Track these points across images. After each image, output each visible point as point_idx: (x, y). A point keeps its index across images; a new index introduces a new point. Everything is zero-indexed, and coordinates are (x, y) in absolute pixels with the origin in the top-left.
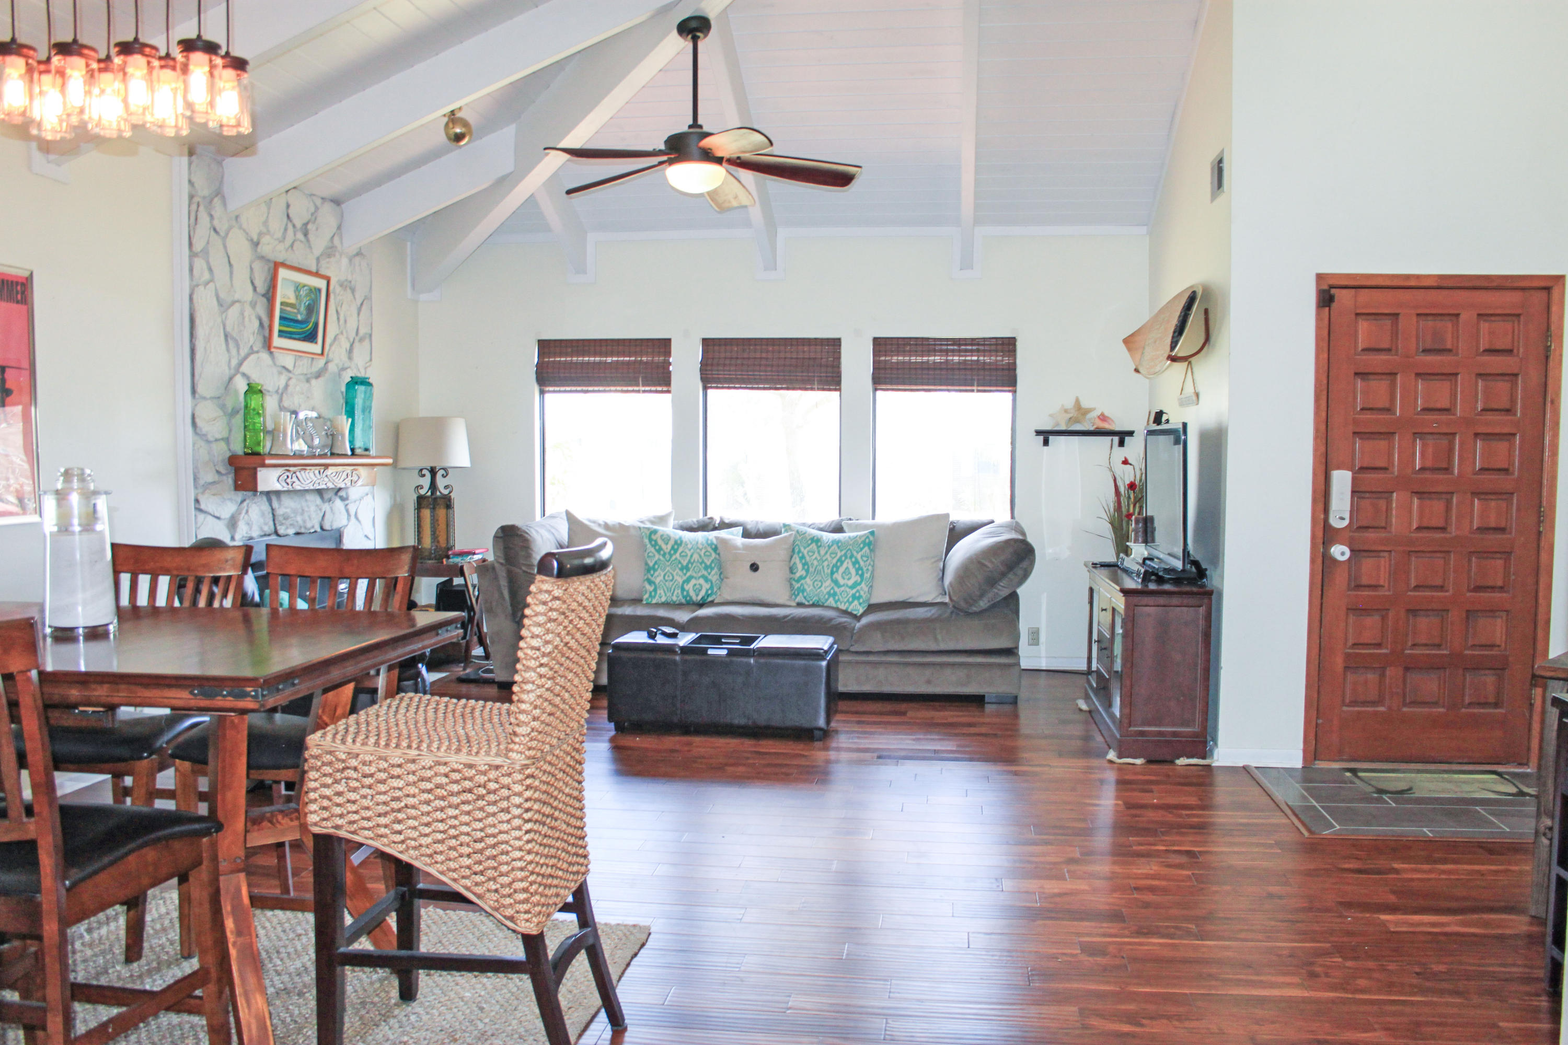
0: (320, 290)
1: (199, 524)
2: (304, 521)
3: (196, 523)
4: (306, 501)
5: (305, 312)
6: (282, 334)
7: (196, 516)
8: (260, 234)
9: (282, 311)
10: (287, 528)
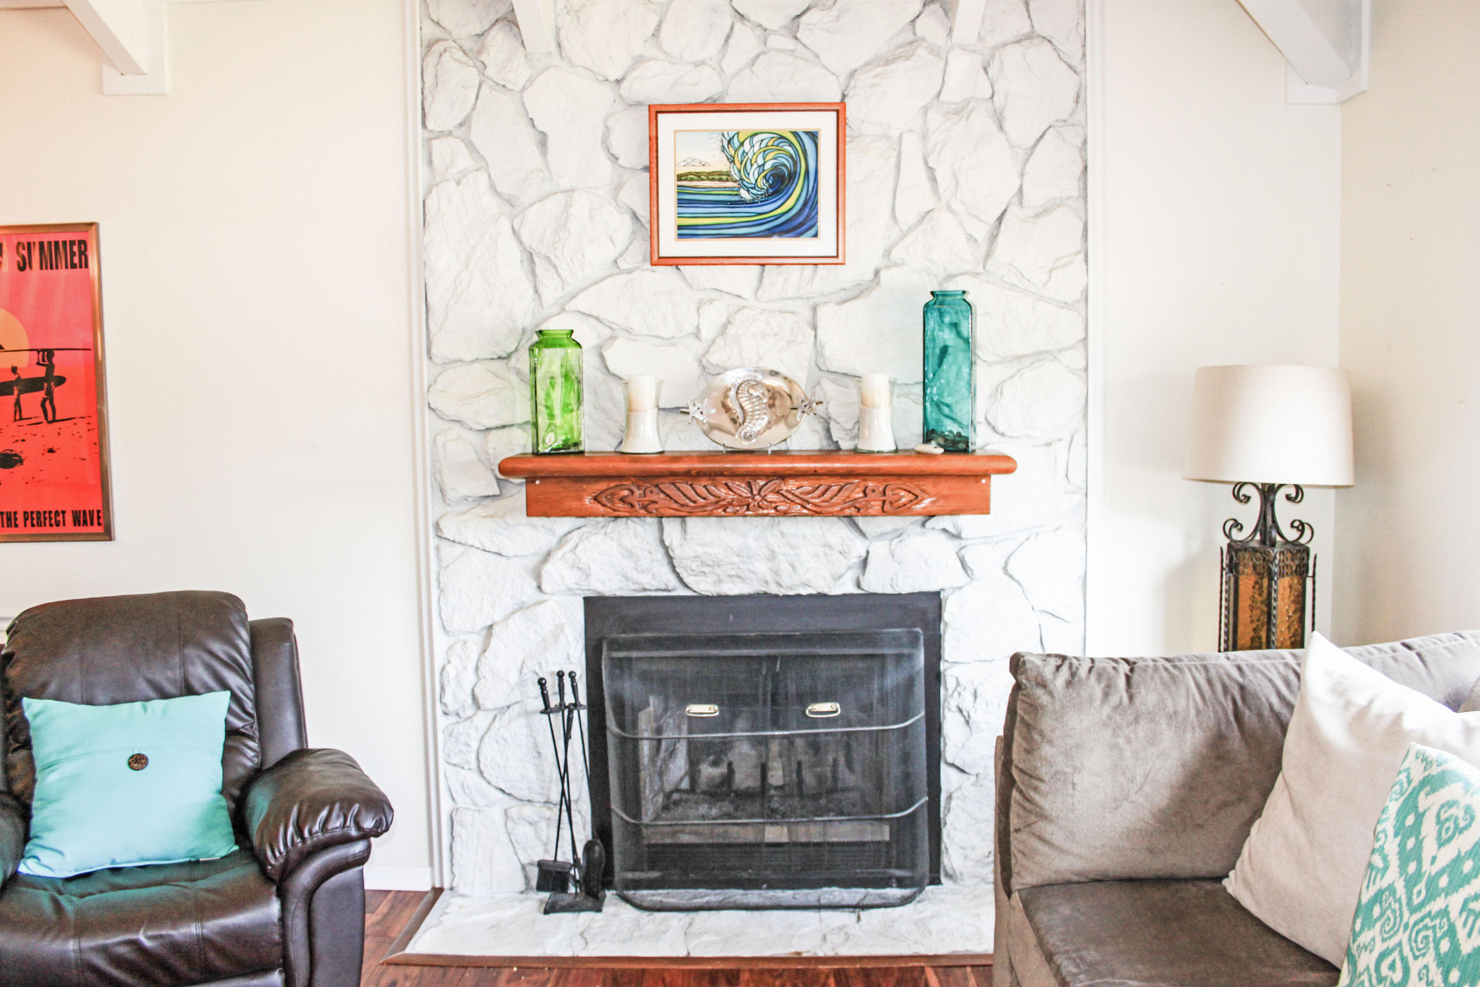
0: (813, 136)
1: (444, 564)
2: (776, 573)
3: (439, 559)
4: (782, 534)
5: (761, 183)
6: (685, 232)
7: (438, 549)
8: (639, 61)
9: (681, 190)
10: (720, 581)
